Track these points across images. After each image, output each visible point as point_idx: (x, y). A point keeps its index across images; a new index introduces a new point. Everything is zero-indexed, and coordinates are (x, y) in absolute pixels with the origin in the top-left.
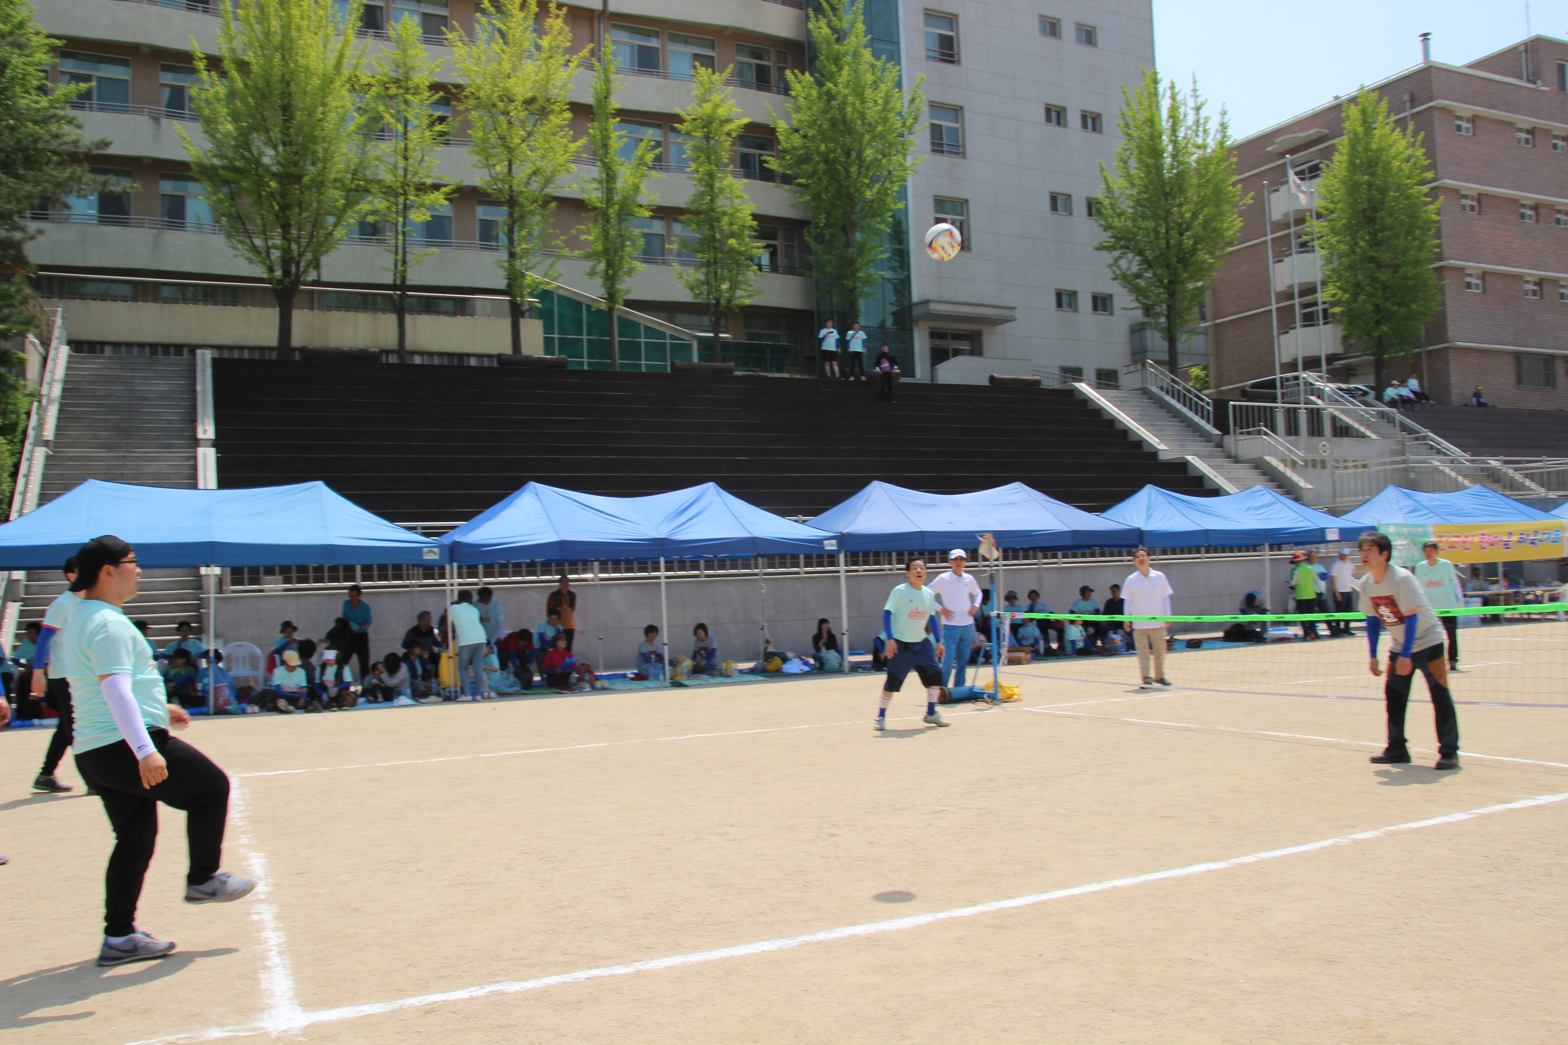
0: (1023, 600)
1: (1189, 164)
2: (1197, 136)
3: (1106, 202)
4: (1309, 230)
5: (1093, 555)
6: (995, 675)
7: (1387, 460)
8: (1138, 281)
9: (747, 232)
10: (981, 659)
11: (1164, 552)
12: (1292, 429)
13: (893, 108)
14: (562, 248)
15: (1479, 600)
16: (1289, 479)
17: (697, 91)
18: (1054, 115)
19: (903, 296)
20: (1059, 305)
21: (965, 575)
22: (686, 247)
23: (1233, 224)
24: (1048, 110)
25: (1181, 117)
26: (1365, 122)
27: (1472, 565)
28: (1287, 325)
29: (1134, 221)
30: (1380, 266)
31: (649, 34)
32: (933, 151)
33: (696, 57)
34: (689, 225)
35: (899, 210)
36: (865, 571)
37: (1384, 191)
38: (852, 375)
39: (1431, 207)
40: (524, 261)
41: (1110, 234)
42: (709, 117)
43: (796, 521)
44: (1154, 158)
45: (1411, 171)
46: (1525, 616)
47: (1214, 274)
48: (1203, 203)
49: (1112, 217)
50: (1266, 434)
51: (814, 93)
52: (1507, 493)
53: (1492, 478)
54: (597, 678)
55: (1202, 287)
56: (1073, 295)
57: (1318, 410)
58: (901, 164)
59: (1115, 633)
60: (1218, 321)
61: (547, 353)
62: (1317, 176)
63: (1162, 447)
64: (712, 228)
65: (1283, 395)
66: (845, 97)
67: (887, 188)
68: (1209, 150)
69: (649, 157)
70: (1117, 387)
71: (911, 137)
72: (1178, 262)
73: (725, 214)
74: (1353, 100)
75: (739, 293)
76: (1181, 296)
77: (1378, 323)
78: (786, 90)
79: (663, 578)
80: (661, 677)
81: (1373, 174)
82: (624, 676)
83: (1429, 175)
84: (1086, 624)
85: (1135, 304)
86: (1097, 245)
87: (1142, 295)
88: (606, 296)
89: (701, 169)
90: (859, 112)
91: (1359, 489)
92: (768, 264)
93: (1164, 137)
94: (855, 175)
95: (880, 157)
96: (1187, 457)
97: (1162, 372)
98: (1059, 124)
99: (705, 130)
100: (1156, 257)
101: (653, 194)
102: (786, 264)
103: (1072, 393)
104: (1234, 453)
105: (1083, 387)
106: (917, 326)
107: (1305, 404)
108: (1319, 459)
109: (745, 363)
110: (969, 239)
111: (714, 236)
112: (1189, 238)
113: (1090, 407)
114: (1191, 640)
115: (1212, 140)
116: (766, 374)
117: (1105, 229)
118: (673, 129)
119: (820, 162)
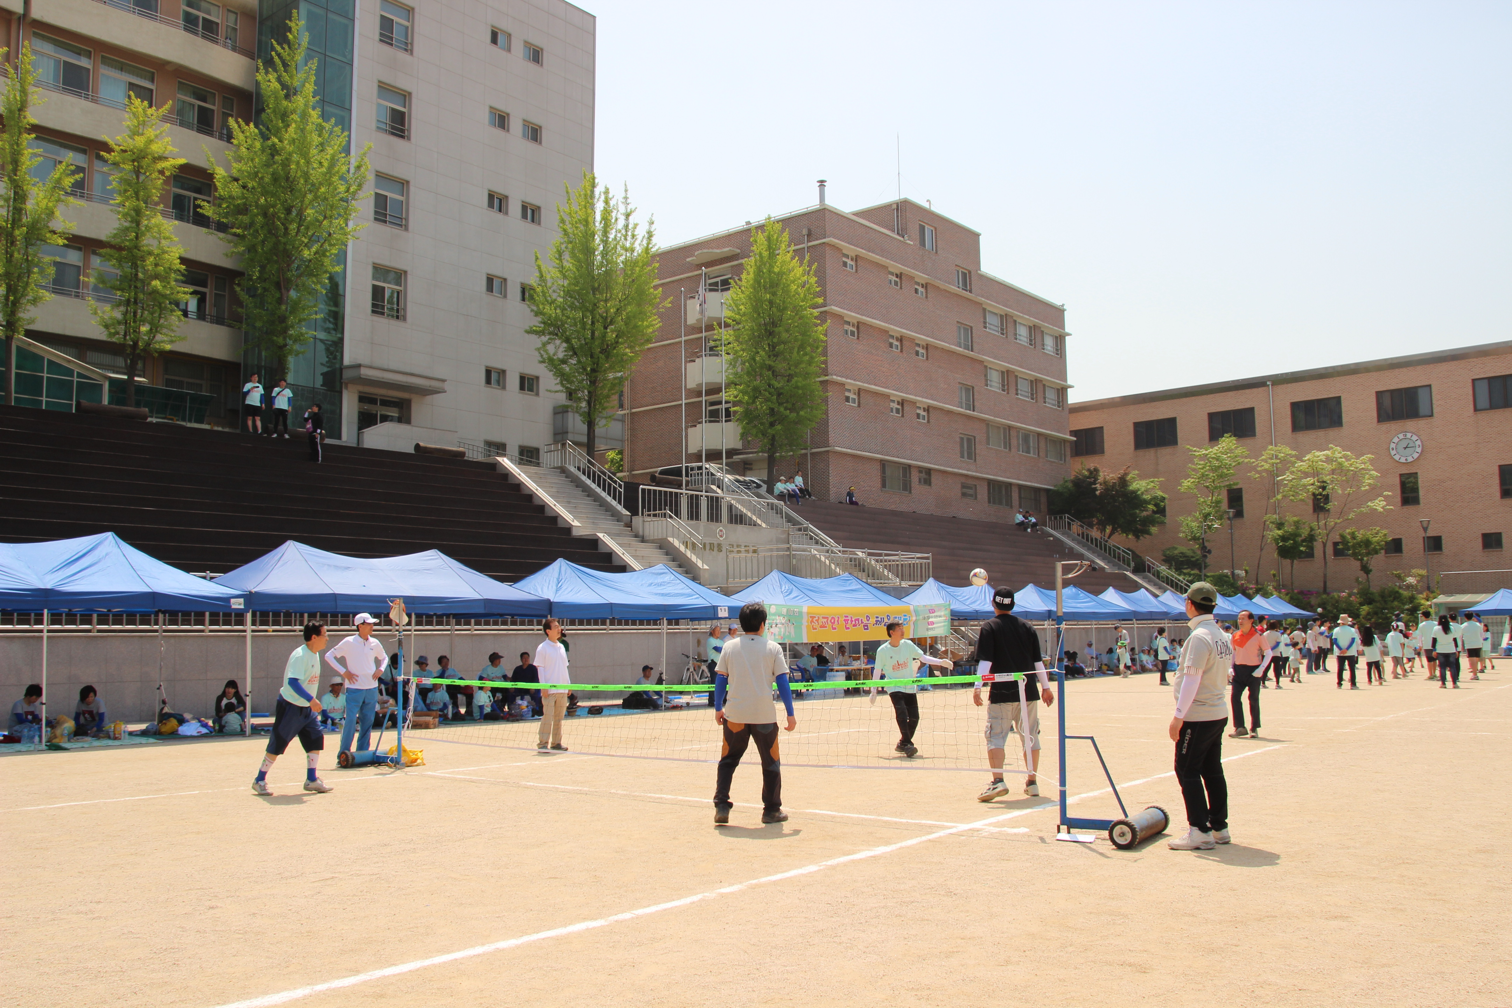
0: (434, 666)
1: (617, 263)
2: (626, 239)
3: (539, 290)
4: (715, 337)
5: (504, 623)
6: (399, 740)
7: (774, 547)
8: (564, 366)
9: (173, 275)
10: (387, 723)
12: (694, 514)
13: (338, 172)
15: (844, 674)
16: (689, 560)
17: (129, 122)
18: (496, 201)
19: (335, 358)
20: (488, 381)
22: (103, 282)
23: (652, 324)
24: (491, 197)
25: (613, 221)
26: (769, 248)
27: (839, 643)
28: (694, 421)
29: (563, 309)
30: (776, 375)
31: (78, 53)
32: (376, 219)
33: (132, 86)
34: (109, 260)
35: (337, 273)
36: (274, 631)
37: (783, 310)
38: (275, 432)
39: (820, 328)
41: (540, 320)
42: (141, 151)
43: (204, 578)
44: (586, 255)
45: (805, 296)
47: (633, 367)
48: (627, 300)
49: (543, 304)
50: (671, 517)
51: (258, 145)
52: (869, 581)
53: (859, 568)
55: (622, 377)
56: (502, 373)
57: (717, 498)
58: (342, 228)
59: (522, 699)
60: (634, 410)
62: (728, 289)
63: (576, 523)
64: (135, 266)
65: (687, 483)
66: (290, 154)
67: (326, 250)
68: (635, 254)
69: (68, 182)
70: (538, 464)
71: (354, 203)
72: (601, 352)
73: (150, 253)
74: (761, 228)
75: (159, 337)
76: (602, 385)
77: (772, 424)
79: (45, 631)
80: (37, 739)
81: (774, 294)
83: (820, 301)
84: (494, 691)
85: (559, 388)
86: (528, 328)
87: (566, 380)
88: (4, 323)
89: (127, 204)
90: (302, 171)
91: (749, 571)
92: (195, 310)
93: (596, 237)
94: (293, 233)
95: (321, 218)
96: (599, 534)
97: (580, 454)
98: (500, 211)
99: (136, 164)
100: (581, 346)
101: (70, 222)
102: (214, 313)
103: (494, 467)
104: (641, 533)
105: (505, 462)
106: (347, 388)
107: (706, 492)
108: (716, 543)
109: (160, 410)
110: (405, 310)
111: (137, 275)
112: (612, 331)
113: (511, 481)
114: (593, 707)
115: (639, 245)
116: (183, 423)
117: (536, 315)
118: (100, 158)
119: (259, 214)
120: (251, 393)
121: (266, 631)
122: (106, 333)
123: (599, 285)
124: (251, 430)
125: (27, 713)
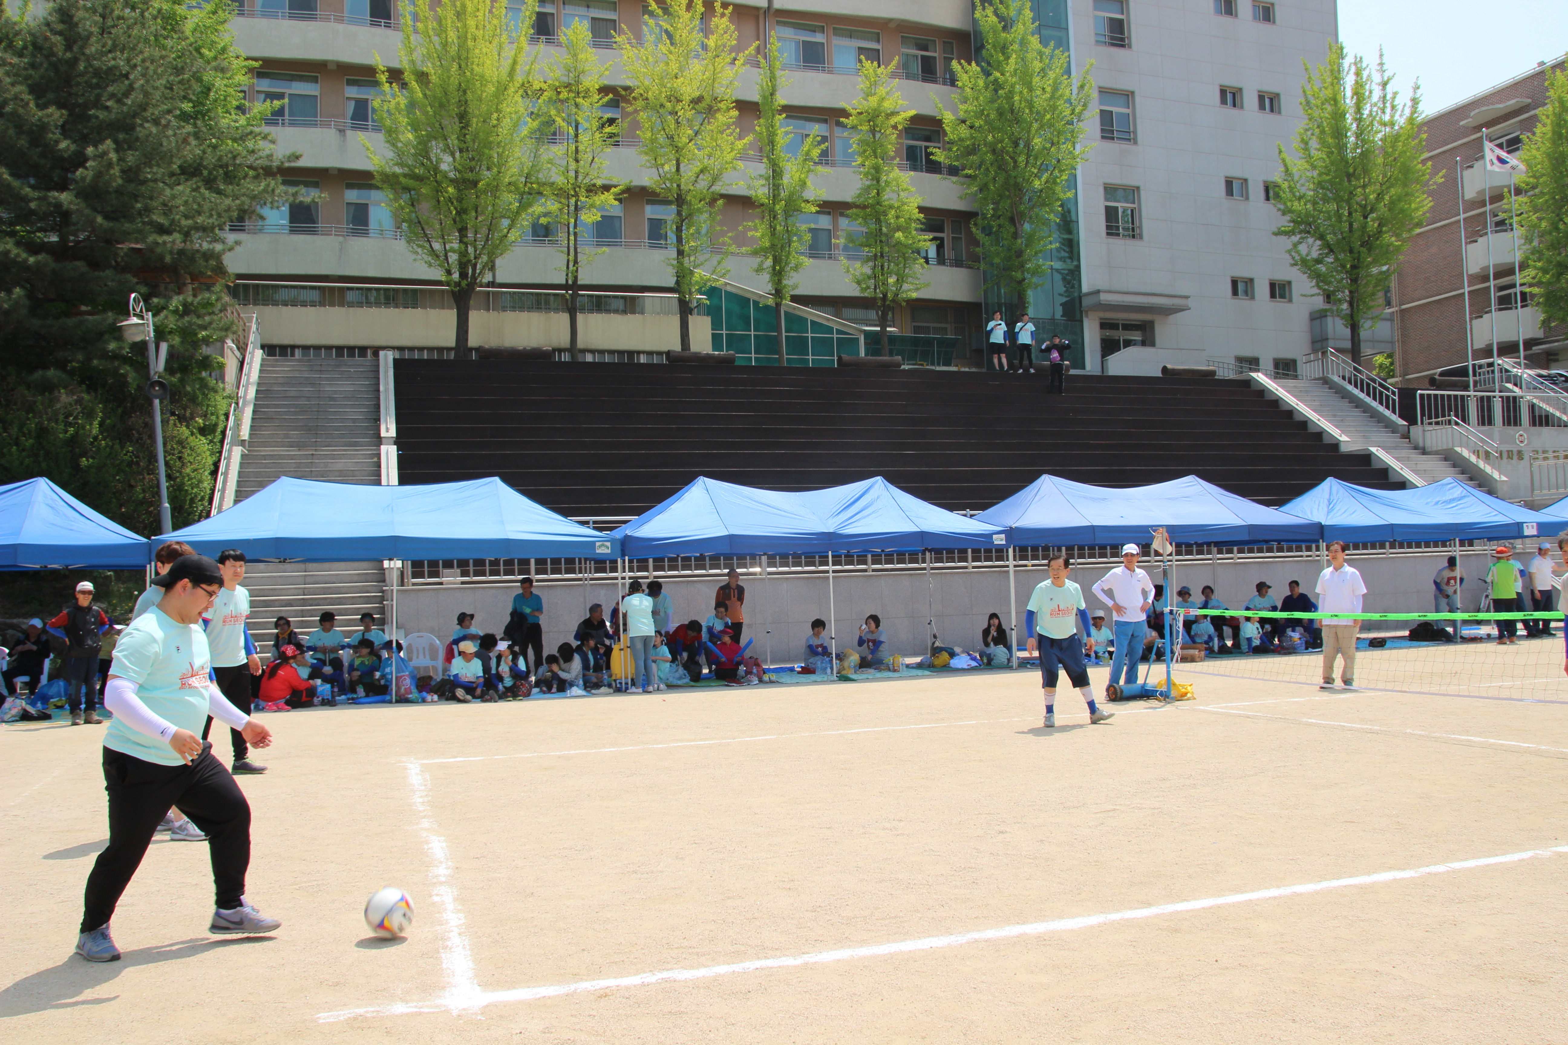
0: (1197, 597)
1: (1373, 142)
2: (1384, 112)
3: (1285, 185)
4: (1507, 207)
5: (1270, 550)
6: (1168, 673)
8: (1320, 266)
9: (913, 225)
10: (1153, 656)
12: (1486, 419)
13: (1062, 96)
14: (730, 245)
16: (1482, 471)
17: (862, 84)
18: (1229, 97)
19: (1073, 287)
20: (1235, 292)
21: (1138, 570)
22: (852, 241)
23: (1421, 205)
24: (1223, 92)
25: (1366, 94)
28: (1481, 309)
29: (1315, 203)
31: (813, 30)
32: (1103, 137)
33: (861, 50)
34: (856, 220)
35: (1069, 199)
36: (1033, 566)
38: (1021, 368)
40: (692, 259)
41: (1289, 218)
42: (875, 110)
43: (965, 515)
44: (1337, 138)
47: (1401, 257)
48: (1388, 183)
49: (1290, 201)
50: (1457, 424)
51: (981, 83)
54: (765, 671)
55: (1388, 270)
56: (1249, 282)
57: (1515, 398)
58: (1071, 153)
59: (1293, 631)
60: (1404, 307)
61: (714, 349)
62: (1520, 148)
63: (1344, 438)
64: (878, 221)
65: (1475, 383)
66: (1013, 86)
67: (1056, 178)
68: (1396, 128)
69: (816, 153)
70: (1296, 377)
71: (1080, 124)
72: (1362, 246)
73: (891, 207)
74: (1558, 67)
75: (905, 286)
76: (1364, 282)
79: (831, 572)
82: (792, 670)
84: (1263, 621)
85: (1316, 291)
86: (1276, 230)
87: (1322, 281)
88: (773, 292)
89: (867, 163)
90: (1026, 101)
91: (1561, 481)
92: (935, 256)
93: (1347, 116)
94: (1022, 165)
95: (1048, 145)
96: (1371, 449)
97: (1344, 361)
98: (1234, 106)
99: (871, 123)
100: (1338, 242)
101: (820, 190)
102: (953, 256)
103: (1247, 384)
104: (1421, 444)
105: (1261, 377)
106: (1087, 316)
107: (1500, 392)
108: (1515, 450)
109: (911, 357)
110: (1140, 228)
111: (881, 229)
112: (1373, 220)
113: (1267, 397)
114: (1375, 639)
115: (1401, 116)
116: (933, 368)
117: (1284, 214)
118: (839, 124)
119: (988, 152)
120: (994, 332)
121: (1026, 566)
122: (859, 288)
123: (1355, 170)
124: (997, 368)
125: (817, 646)
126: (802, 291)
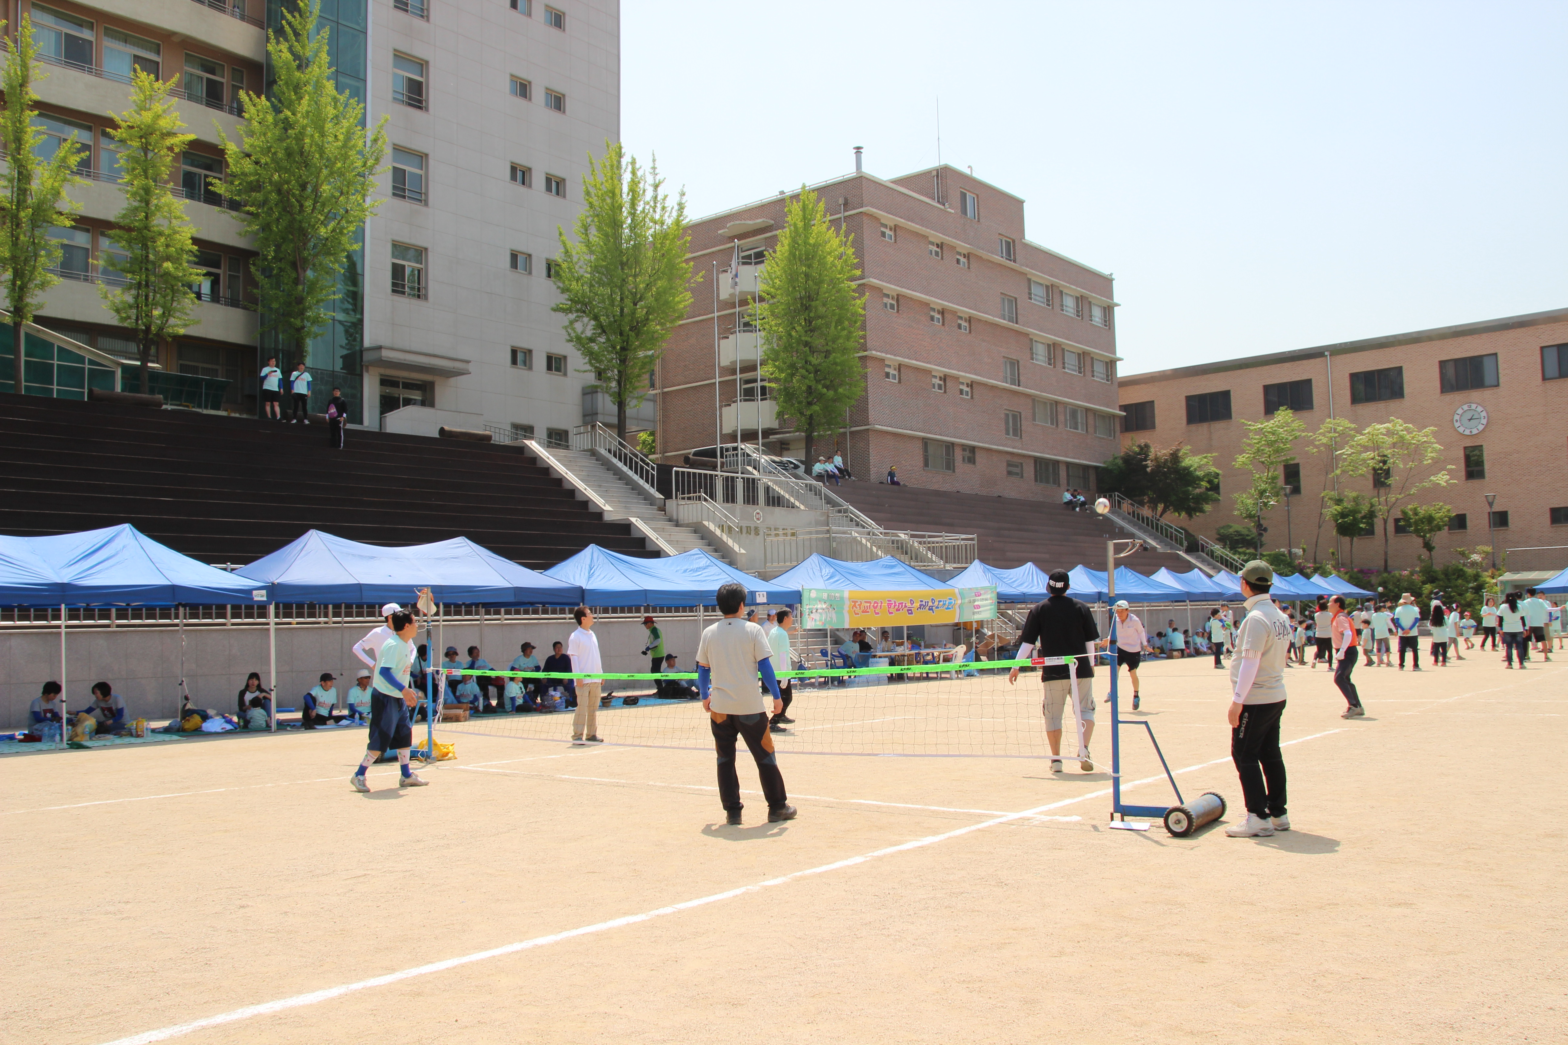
0: (463, 657)
1: (646, 237)
2: (655, 211)
3: (564, 266)
4: (750, 312)
5: (535, 612)
6: (430, 733)
7: (813, 529)
8: (593, 345)
9: (185, 256)
11: (606, 611)
12: (730, 497)
13: (354, 146)
15: (887, 660)
16: (725, 544)
17: (135, 96)
18: (519, 174)
19: (355, 340)
20: (514, 361)
22: (113, 265)
23: (684, 300)
24: (514, 169)
25: (641, 192)
26: (804, 218)
28: (728, 400)
29: (591, 286)
30: (813, 351)
32: (394, 194)
33: (137, 59)
34: (118, 242)
35: (355, 251)
36: (298, 623)
37: (819, 283)
38: (295, 418)
39: (858, 302)
41: (567, 297)
42: (149, 126)
43: (225, 569)
44: (614, 228)
45: (842, 267)
46: (925, 675)
47: (664, 345)
48: (656, 274)
49: (569, 280)
50: (706, 500)
51: (270, 118)
52: (912, 564)
53: (901, 549)
55: (653, 356)
56: (528, 353)
57: (753, 480)
58: (359, 205)
59: (555, 690)
60: (666, 390)
62: (762, 262)
63: (607, 508)
64: (145, 247)
65: (722, 464)
66: (304, 128)
67: (343, 228)
68: (665, 227)
69: (73, 161)
70: (567, 447)
71: (372, 178)
72: (631, 330)
73: (161, 234)
74: (795, 197)
75: (172, 321)
76: (632, 363)
77: (810, 404)
78: (239, 111)
79: (63, 627)
80: (58, 738)
81: (809, 266)
82: (12, 738)
83: (858, 273)
84: (526, 681)
85: (588, 367)
86: (554, 306)
87: (595, 359)
88: (12, 309)
89: (135, 183)
90: (317, 145)
91: (787, 556)
92: (209, 293)
93: (624, 209)
94: (309, 210)
95: (337, 194)
96: (631, 519)
97: (610, 436)
98: (523, 183)
99: (143, 140)
100: (610, 324)
101: (77, 202)
102: (228, 295)
103: (522, 450)
104: (675, 517)
105: (534, 445)
106: (367, 371)
107: (742, 473)
108: (752, 526)
109: (176, 397)
110: (426, 288)
111: (147, 256)
112: (642, 308)
113: (539, 465)
114: (629, 697)
115: (669, 217)
116: (199, 410)
117: (562, 293)
118: (106, 135)
119: (272, 191)
120: (268, 378)
121: (290, 623)
122: (117, 317)
124: (270, 416)
125: (46, 711)
126: (47, 312)
